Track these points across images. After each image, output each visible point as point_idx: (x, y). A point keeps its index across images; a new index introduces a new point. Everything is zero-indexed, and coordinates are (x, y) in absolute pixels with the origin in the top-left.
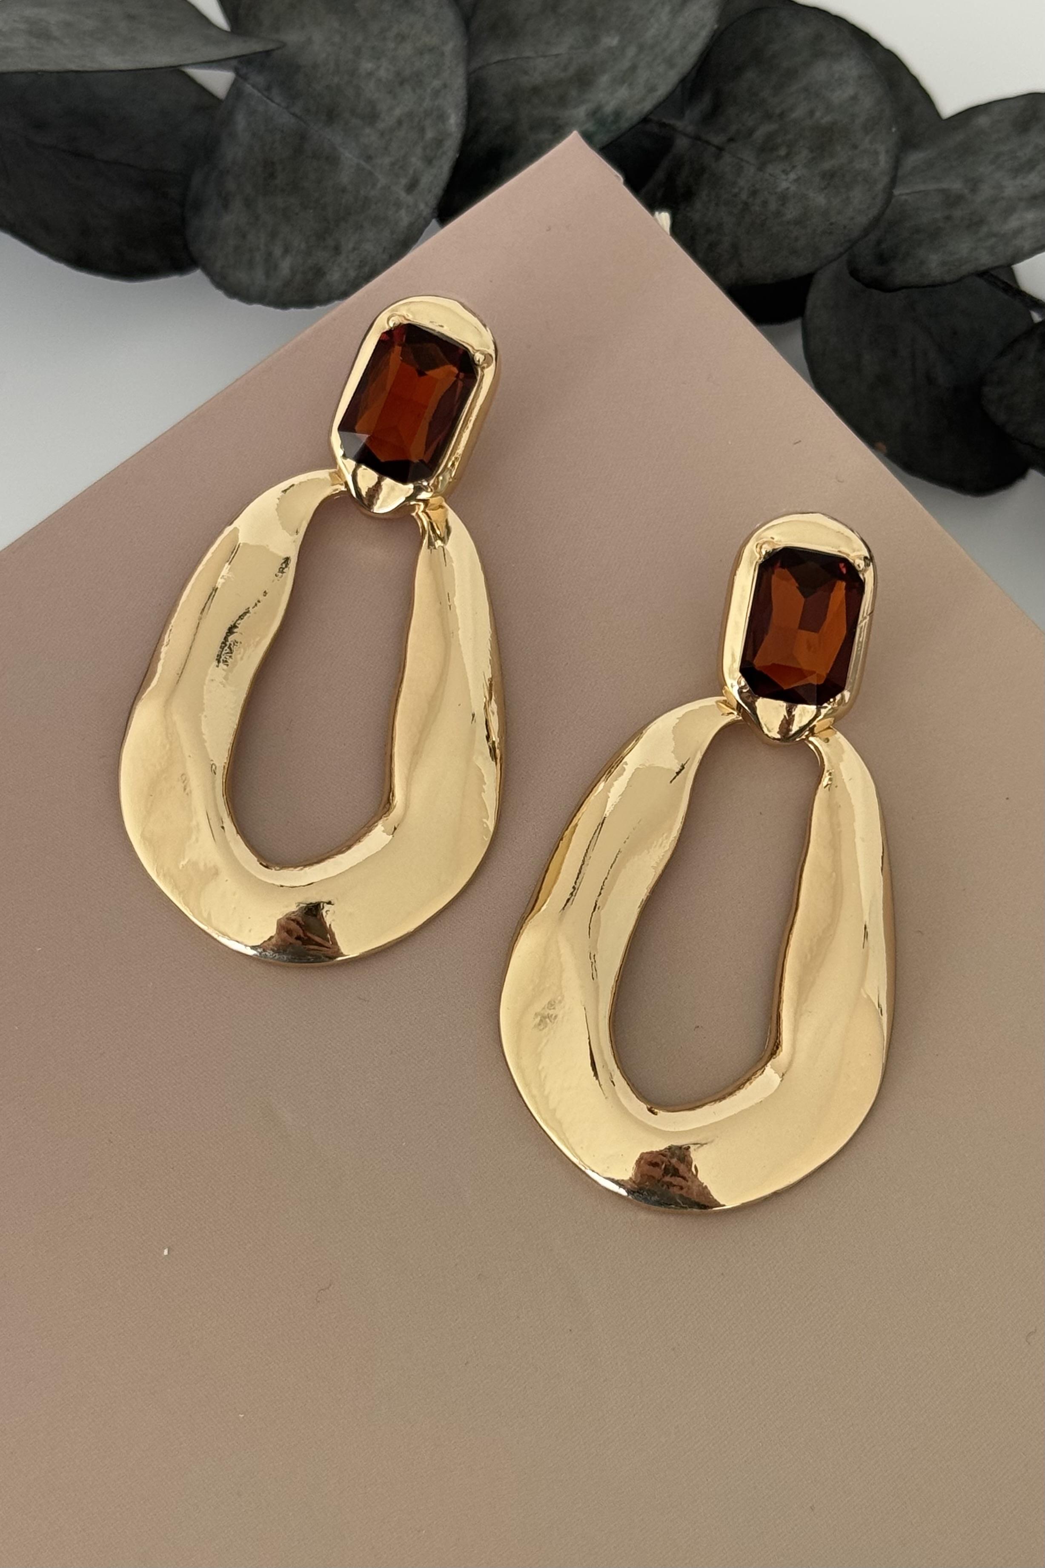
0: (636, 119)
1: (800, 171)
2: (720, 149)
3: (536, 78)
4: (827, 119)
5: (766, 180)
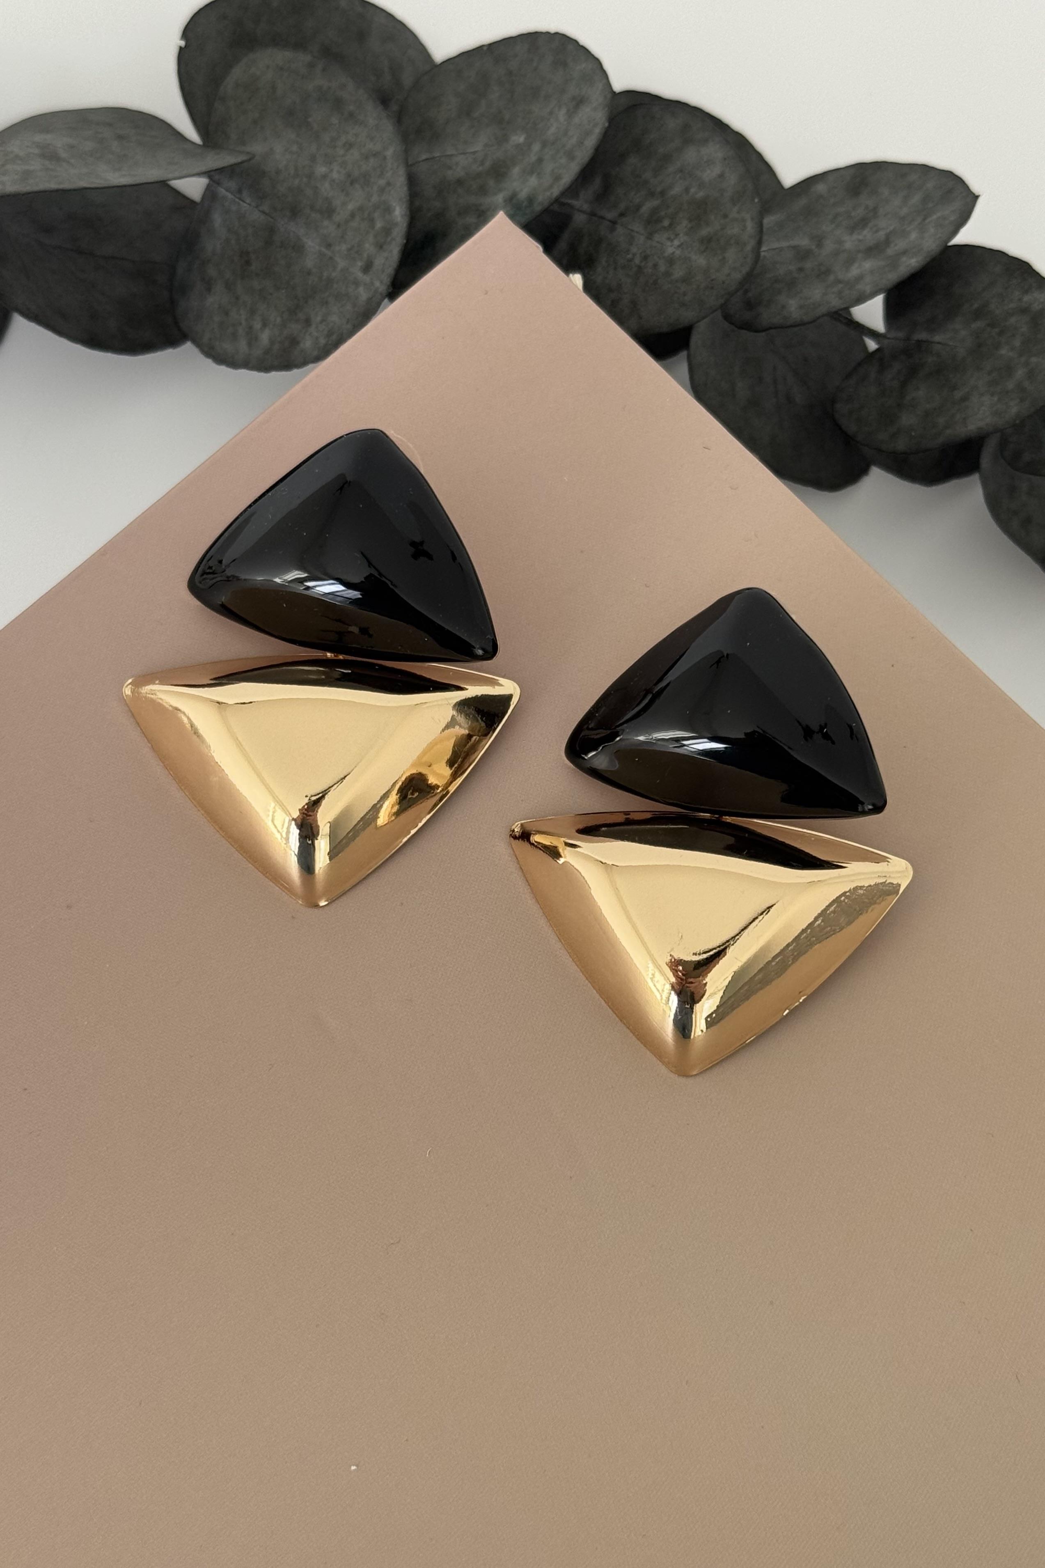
0: (546, 204)
1: (683, 238)
2: (614, 222)
3: (459, 173)
4: (701, 194)
5: (655, 247)
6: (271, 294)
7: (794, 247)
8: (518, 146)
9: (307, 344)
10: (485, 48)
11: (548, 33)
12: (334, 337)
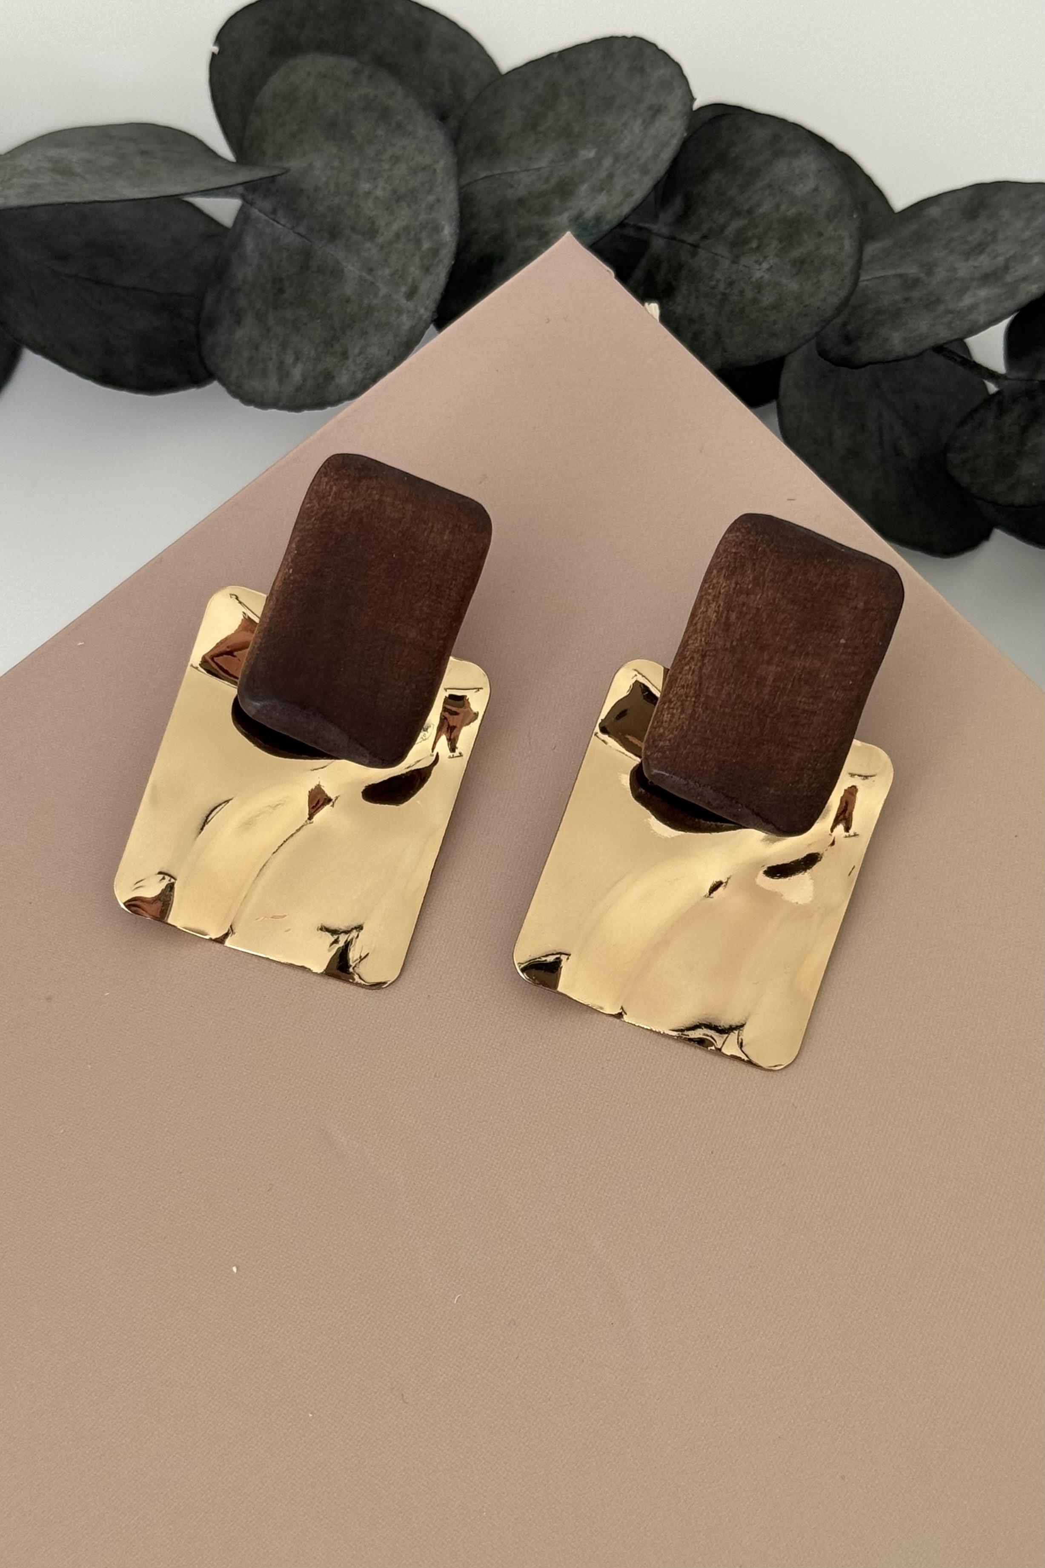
0: (615, 222)
1: (772, 260)
2: (695, 246)
3: (521, 191)
4: (792, 211)
5: (741, 271)
6: (306, 324)
7: (901, 276)
8: (588, 162)
9: (343, 379)
10: (555, 56)
11: (624, 37)
12: (373, 371)
